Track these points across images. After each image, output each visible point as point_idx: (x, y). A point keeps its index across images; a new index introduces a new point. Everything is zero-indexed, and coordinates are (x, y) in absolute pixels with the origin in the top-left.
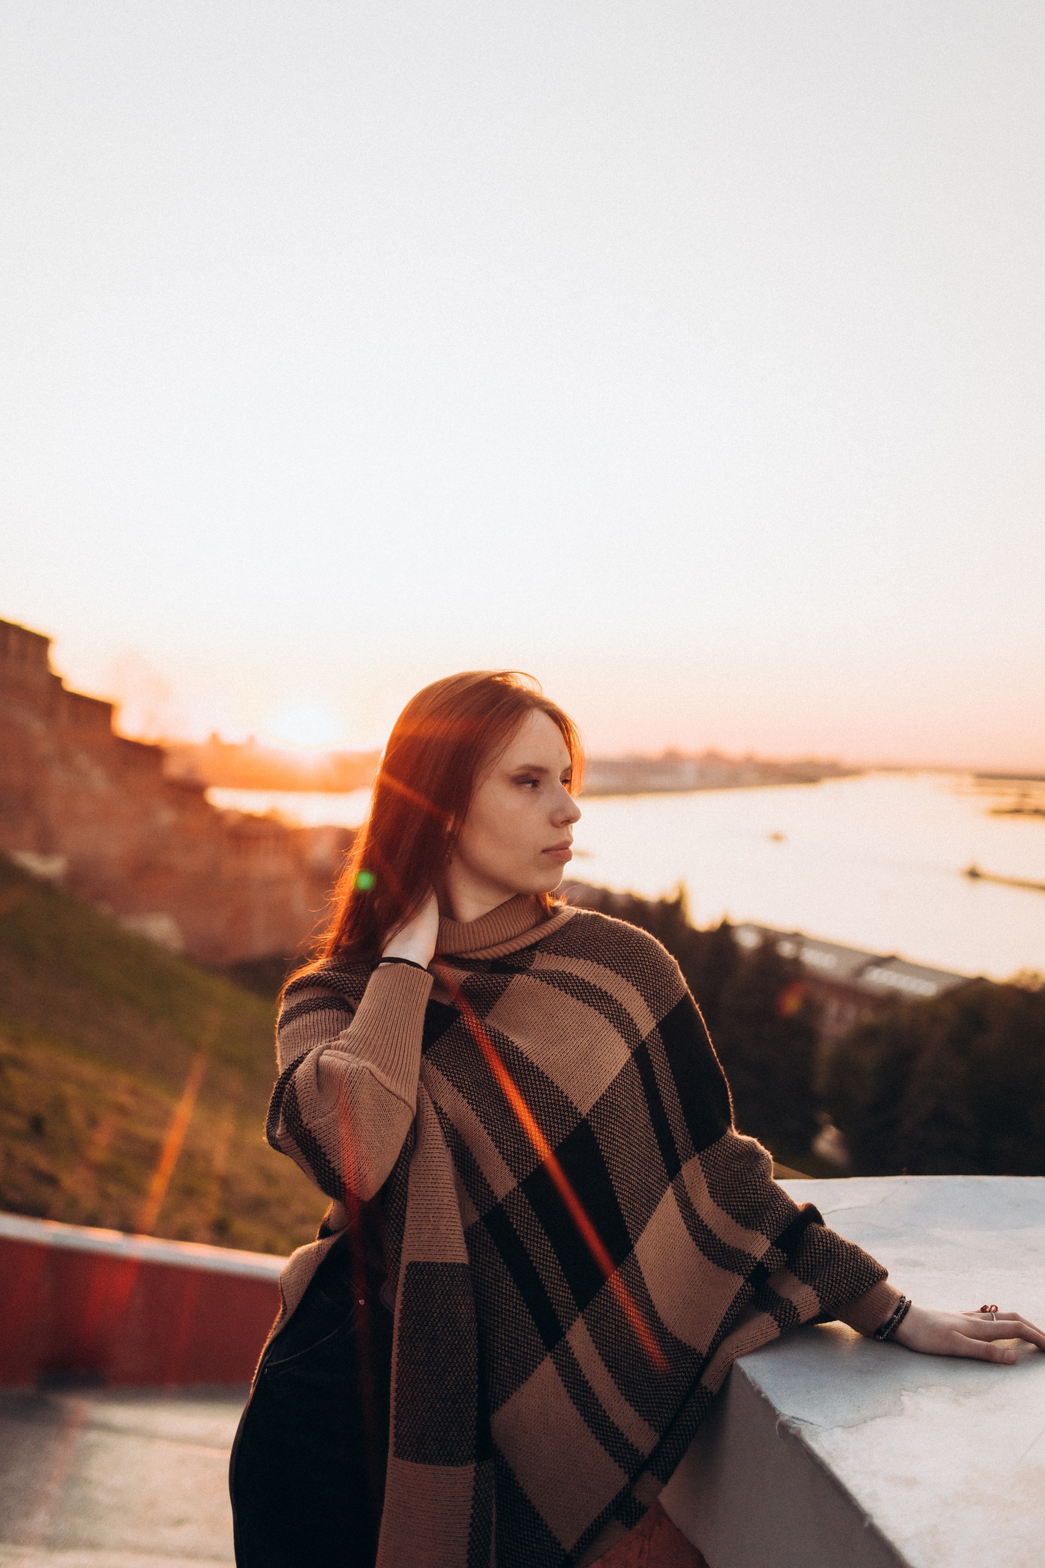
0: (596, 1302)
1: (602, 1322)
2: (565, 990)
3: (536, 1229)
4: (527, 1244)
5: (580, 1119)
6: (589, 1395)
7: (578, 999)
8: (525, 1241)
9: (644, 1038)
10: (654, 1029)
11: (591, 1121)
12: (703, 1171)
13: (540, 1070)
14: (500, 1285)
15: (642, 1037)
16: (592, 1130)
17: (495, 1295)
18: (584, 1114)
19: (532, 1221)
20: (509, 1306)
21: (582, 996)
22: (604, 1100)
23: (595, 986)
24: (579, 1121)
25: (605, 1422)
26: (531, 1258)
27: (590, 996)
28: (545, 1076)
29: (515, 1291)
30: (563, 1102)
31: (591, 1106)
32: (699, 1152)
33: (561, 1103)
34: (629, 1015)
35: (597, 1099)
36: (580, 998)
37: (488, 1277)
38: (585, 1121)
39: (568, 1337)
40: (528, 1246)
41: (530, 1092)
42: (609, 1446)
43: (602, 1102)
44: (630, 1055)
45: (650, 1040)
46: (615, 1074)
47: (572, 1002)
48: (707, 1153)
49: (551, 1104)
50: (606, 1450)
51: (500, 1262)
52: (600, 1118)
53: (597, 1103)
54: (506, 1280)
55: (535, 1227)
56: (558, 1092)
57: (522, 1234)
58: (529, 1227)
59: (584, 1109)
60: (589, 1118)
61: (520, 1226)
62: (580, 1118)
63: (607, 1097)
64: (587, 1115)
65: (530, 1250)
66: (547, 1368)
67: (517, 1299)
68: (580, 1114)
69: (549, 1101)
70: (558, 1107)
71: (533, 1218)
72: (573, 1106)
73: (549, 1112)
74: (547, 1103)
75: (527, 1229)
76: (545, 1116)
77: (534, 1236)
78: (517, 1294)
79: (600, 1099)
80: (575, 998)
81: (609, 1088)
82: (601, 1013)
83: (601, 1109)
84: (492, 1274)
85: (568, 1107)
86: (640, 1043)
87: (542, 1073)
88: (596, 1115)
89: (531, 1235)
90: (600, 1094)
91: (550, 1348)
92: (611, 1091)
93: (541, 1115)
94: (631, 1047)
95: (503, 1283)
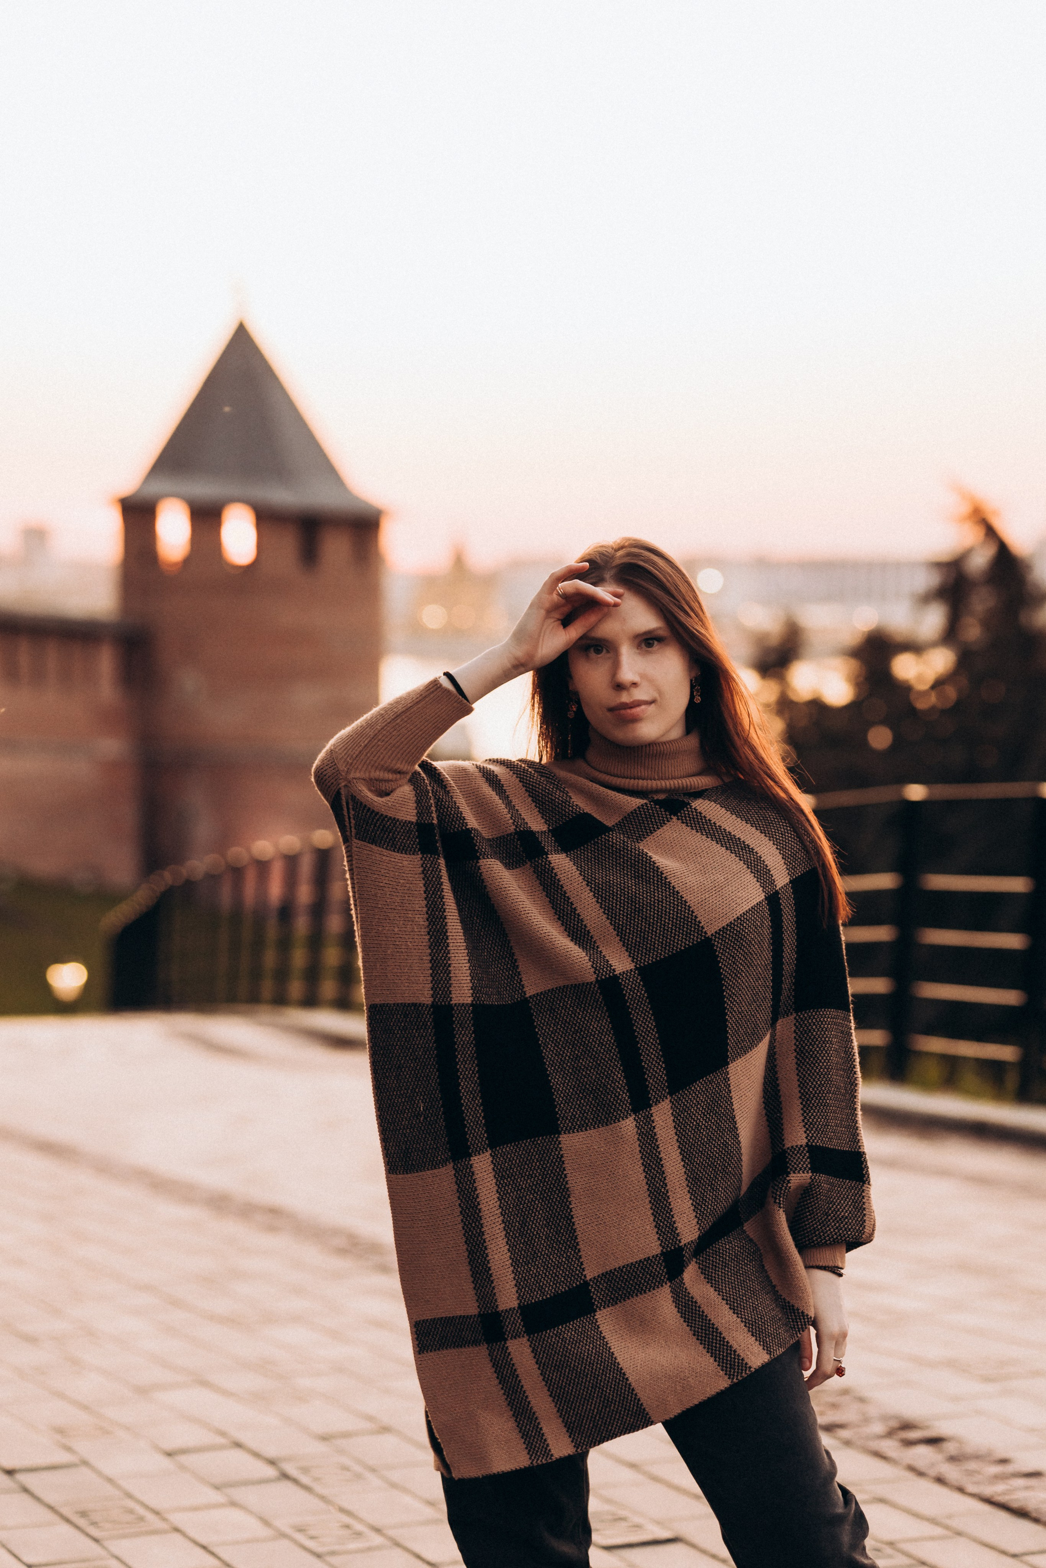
0: (685, 1094)
1: (686, 1114)
3: (645, 1008)
4: (634, 1016)
5: (705, 937)
6: (659, 1171)
7: (722, 846)
9: (778, 888)
10: (787, 884)
11: (715, 941)
12: (795, 1031)
15: (776, 887)
16: (715, 948)
17: (595, 1043)
18: (709, 934)
19: (642, 1000)
21: (726, 844)
22: (731, 927)
23: (739, 839)
24: (703, 938)
25: (665, 1200)
27: (733, 845)
28: (679, 895)
29: (614, 1048)
30: (692, 919)
31: (717, 929)
32: (797, 1012)
33: (689, 920)
34: (766, 866)
35: (725, 924)
36: (724, 845)
38: (709, 940)
39: (654, 1110)
40: (635, 1018)
42: (658, 1219)
43: (729, 928)
44: (763, 897)
45: (783, 891)
46: (746, 908)
47: (716, 847)
48: (804, 1016)
49: (681, 918)
50: (654, 1220)
52: (724, 941)
53: (724, 927)
55: (644, 1005)
56: (687, 909)
58: (639, 1004)
59: (711, 930)
60: (714, 938)
63: (734, 925)
64: (712, 935)
65: (636, 1022)
66: (629, 1125)
67: (614, 1054)
68: (706, 933)
69: (679, 915)
70: (686, 922)
71: (644, 998)
72: (701, 925)
73: (677, 924)
74: (677, 916)
77: (642, 1012)
78: (615, 1050)
79: (728, 925)
81: (737, 919)
82: (740, 860)
83: (726, 934)
85: (695, 924)
86: (775, 890)
87: (678, 892)
88: (720, 937)
89: (639, 1010)
90: (728, 922)
91: (635, 1111)
92: (739, 921)
94: (765, 892)
95: (605, 1037)
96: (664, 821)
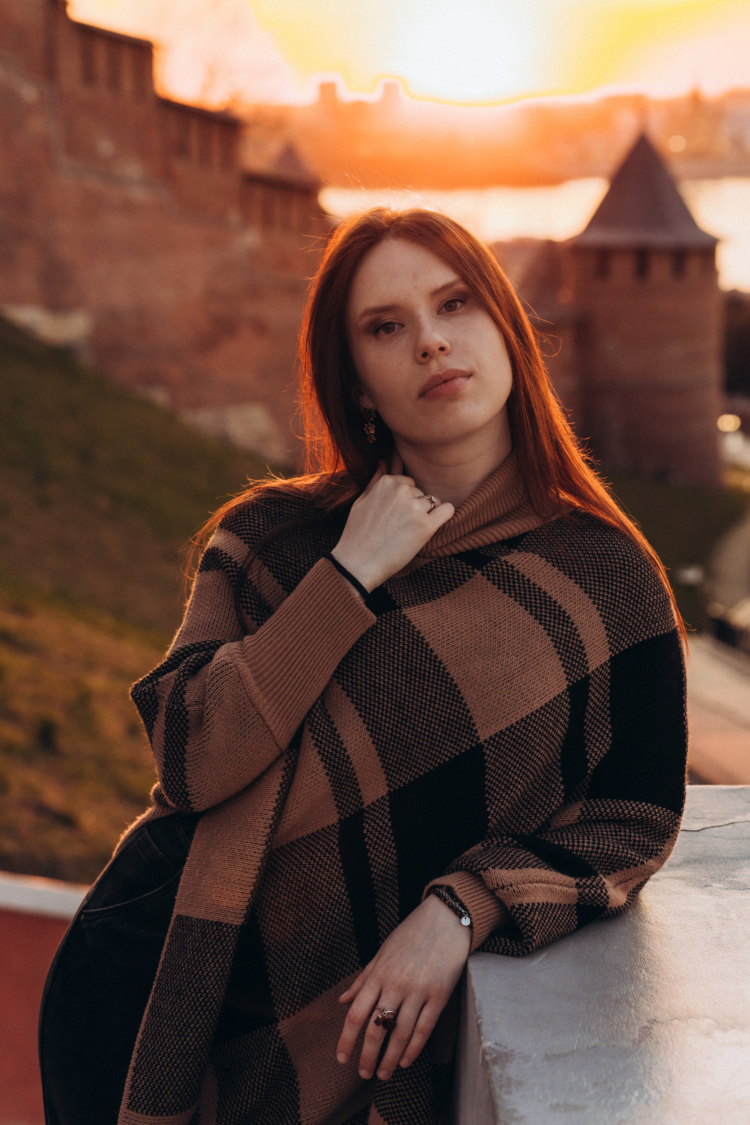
2: (521, 601)
3: (387, 841)
4: (372, 854)
8: (371, 850)
9: (590, 671)
10: (605, 663)
11: (487, 749)
13: (454, 683)
14: (331, 888)
15: (588, 670)
16: (486, 758)
17: (322, 897)
18: (482, 739)
19: (385, 831)
20: (334, 912)
21: (536, 611)
22: (510, 731)
23: (555, 602)
24: (473, 745)
26: (372, 869)
27: (545, 612)
28: (457, 689)
29: (345, 898)
30: (465, 721)
31: (493, 734)
33: (463, 723)
34: (581, 642)
35: (503, 728)
36: (534, 612)
37: (321, 878)
38: (480, 746)
40: (373, 856)
41: (435, 704)
43: (507, 733)
44: (565, 687)
45: (596, 675)
46: (537, 706)
49: (453, 721)
51: (338, 866)
52: (499, 748)
53: (501, 732)
54: (339, 885)
55: (386, 838)
56: (464, 709)
57: (369, 842)
58: (380, 836)
59: (484, 734)
60: (486, 745)
61: (371, 833)
62: (476, 743)
63: (516, 729)
64: (485, 741)
65: (373, 860)
67: (344, 907)
68: (478, 738)
69: (451, 717)
70: (458, 726)
71: (387, 829)
72: (474, 728)
73: (447, 729)
74: (449, 719)
75: (378, 838)
76: (442, 732)
77: (382, 847)
78: (346, 901)
79: (507, 729)
80: (528, 612)
81: (522, 720)
82: (549, 635)
83: (503, 740)
84: (326, 876)
85: (468, 728)
86: (583, 676)
87: (456, 686)
88: (495, 744)
89: (379, 845)
90: (510, 724)
92: (523, 724)
93: (438, 731)
94: (570, 680)
95: (334, 887)
96: (464, 576)
